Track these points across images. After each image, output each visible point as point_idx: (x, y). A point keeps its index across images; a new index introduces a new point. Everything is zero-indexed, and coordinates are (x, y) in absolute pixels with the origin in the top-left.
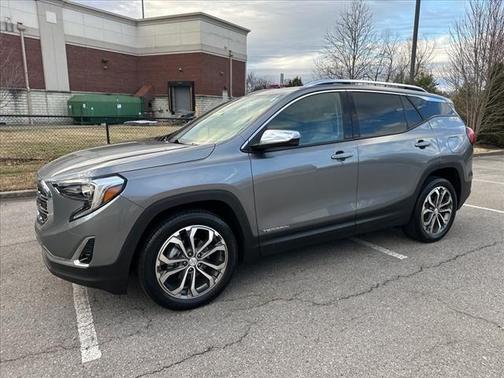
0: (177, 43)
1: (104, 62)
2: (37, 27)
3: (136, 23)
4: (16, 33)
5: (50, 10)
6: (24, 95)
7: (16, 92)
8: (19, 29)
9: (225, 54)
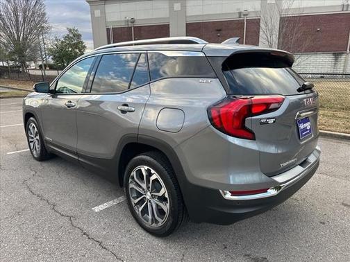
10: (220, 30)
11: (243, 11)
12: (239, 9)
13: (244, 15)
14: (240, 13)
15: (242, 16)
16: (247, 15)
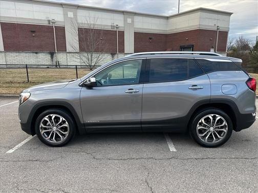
0: (187, 25)
1: (150, 38)
2: (123, 26)
3: (167, 18)
4: (115, 29)
5: (129, 18)
6: (116, 55)
7: (113, 54)
8: (117, 28)
9: (215, 29)
10: (34, 32)
11: (51, 19)
12: (48, 18)
13: (53, 23)
14: (49, 21)
15: (51, 23)
16: (54, 23)
